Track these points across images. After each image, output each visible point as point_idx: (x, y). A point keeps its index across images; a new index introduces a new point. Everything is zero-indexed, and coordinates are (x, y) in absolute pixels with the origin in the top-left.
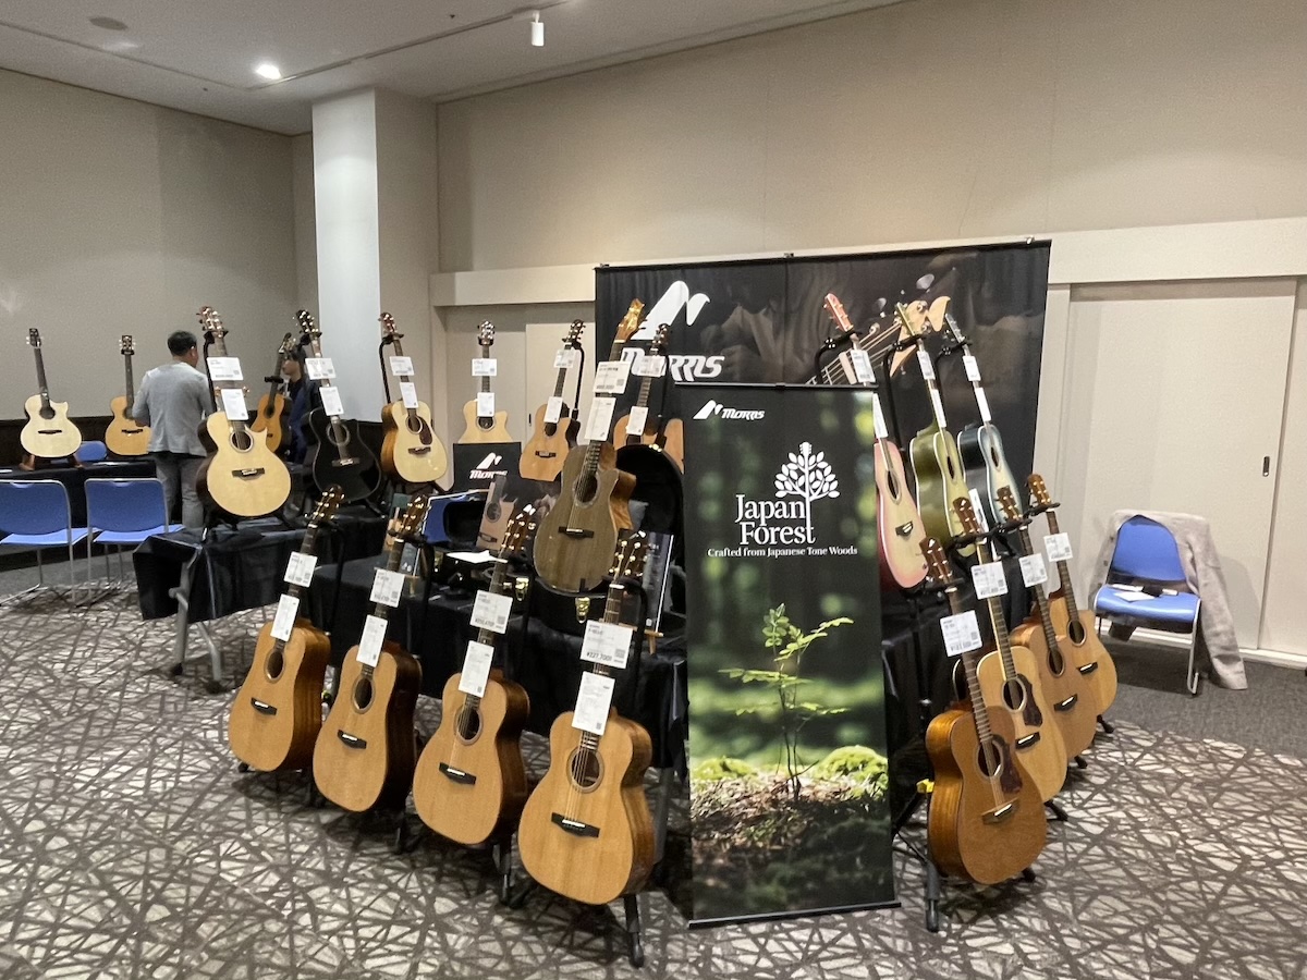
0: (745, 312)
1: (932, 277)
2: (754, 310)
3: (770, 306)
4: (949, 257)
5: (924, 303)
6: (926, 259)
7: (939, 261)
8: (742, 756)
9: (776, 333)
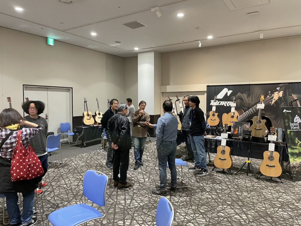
0: (241, 94)
1: (280, 88)
2: (242, 93)
3: (246, 93)
4: (283, 84)
5: (278, 92)
6: (278, 85)
7: (281, 85)
8: (295, 158)
9: (247, 97)
